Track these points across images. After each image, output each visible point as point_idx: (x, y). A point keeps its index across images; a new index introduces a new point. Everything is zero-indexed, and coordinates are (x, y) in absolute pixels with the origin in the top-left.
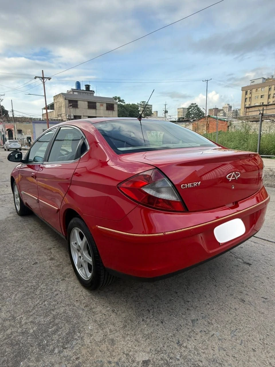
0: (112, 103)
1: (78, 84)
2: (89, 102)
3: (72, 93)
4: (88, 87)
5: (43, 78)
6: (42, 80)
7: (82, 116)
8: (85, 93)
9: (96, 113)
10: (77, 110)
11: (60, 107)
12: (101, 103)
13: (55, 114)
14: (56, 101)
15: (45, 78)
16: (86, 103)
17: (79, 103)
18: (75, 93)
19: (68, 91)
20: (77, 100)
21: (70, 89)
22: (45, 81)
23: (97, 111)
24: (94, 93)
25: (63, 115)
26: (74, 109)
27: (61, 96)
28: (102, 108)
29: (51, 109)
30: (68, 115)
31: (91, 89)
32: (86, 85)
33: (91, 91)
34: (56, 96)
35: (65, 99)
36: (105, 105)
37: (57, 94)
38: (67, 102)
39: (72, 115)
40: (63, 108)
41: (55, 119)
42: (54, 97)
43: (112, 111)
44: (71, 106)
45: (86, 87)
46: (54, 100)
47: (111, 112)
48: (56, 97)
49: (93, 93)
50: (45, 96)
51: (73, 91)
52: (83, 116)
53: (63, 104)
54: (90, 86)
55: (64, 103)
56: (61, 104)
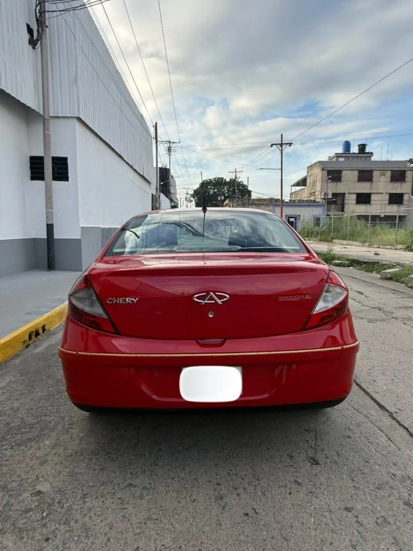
0: (403, 169)
1: (347, 145)
2: (360, 172)
3: (335, 159)
4: (362, 148)
5: (281, 145)
6: (280, 148)
7: (346, 194)
8: (357, 157)
9: (371, 188)
10: (340, 184)
11: (314, 182)
12: (382, 172)
13: (306, 193)
14: (309, 174)
15: (284, 144)
16: (356, 173)
17: (344, 173)
18: (342, 159)
19: (329, 157)
20: (340, 169)
21: (332, 155)
22: (283, 148)
23: (373, 183)
24: (373, 155)
25: (317, 193)
26: (335, 184)
27: (318, 166)
28: (382, 179)
29: (302, 186)
30: (323, 193)
31: (367, 151)
32: (359, 145)
33: (368, 153)
34: (311, 166)
35: (323, 170)
36: (389, 174)
37: (312, 164)
38: (325, 173)
39: (330, 192)
40: (318, 182)
41: (304, 200)
42: (308, 167)
43: (402, 183)
44: (329, 179)
45: (359, 148)
46: (308, 172)
47: (399, 184)
48: (310, 168)
49: (371, 157)
50: (282, 169)
51: (338, 156)
52: (349, 193)
53: (319, 178)
54: (367, 145)
55: (320, 176)
56: (317, 177)
